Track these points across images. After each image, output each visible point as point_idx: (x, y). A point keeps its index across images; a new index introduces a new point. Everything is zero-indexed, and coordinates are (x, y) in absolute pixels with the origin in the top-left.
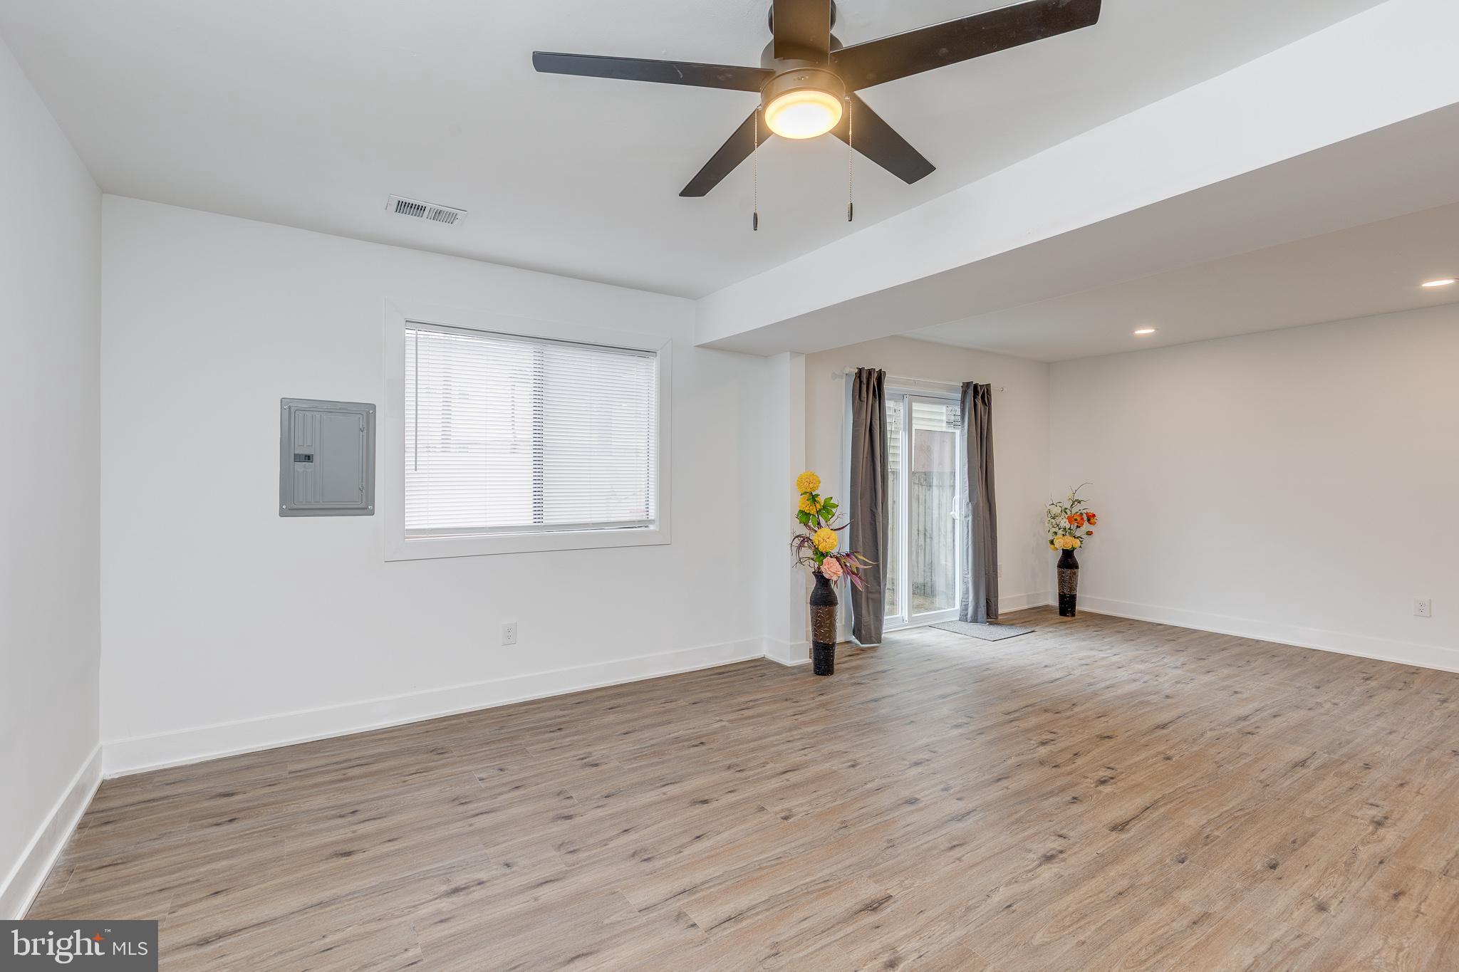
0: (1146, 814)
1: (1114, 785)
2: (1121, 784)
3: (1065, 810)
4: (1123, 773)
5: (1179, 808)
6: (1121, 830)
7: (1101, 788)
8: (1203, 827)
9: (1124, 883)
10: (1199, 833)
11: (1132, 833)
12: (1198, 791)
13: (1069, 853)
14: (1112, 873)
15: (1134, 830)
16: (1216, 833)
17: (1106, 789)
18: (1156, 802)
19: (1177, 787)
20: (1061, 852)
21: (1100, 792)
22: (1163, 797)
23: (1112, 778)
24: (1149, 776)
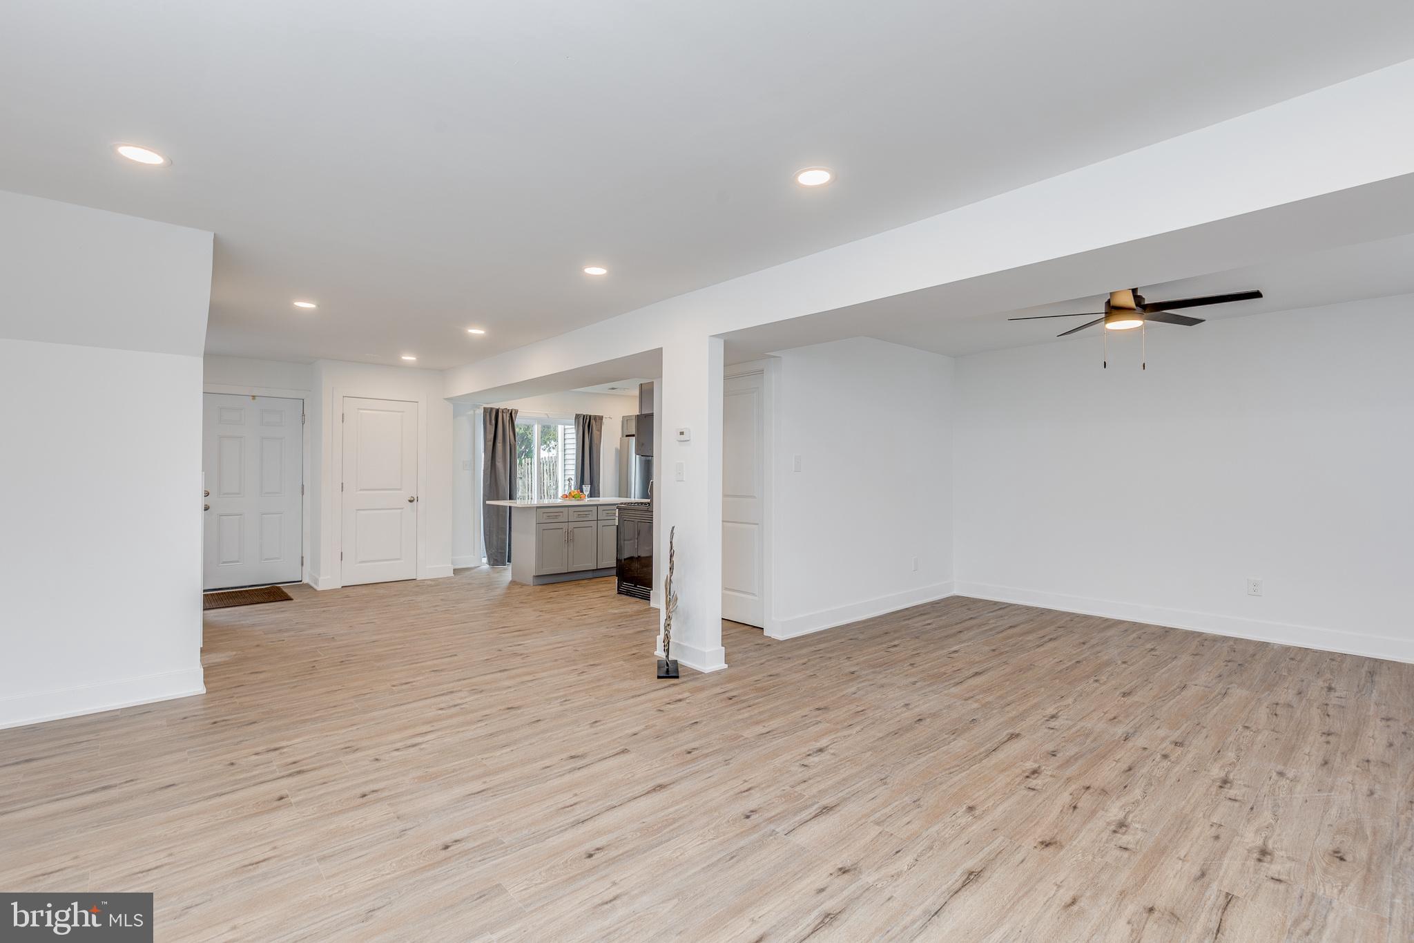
0: (996, 746)
1: (1024, 769)
2: (1018, 771)
3: (1058, 745)
4: (1019, 784)
5: (969, 751)
6: (1013, 734)
7: (1035, 766)
8: (954, 740)
9: (1007, 709)
10: (959, 735)
11: (1005, 733)
12: (949, 769)
13: (1042, 721)
14: (1014, 713)
15: (1004, 735)
16: (946, 736)
17: (1030, 765)
18: (987, 756)
19: (968, 772)
20: (1047, 720)
21: (1035, 761)
22: (981, 760)
23: (1027, 777)
24: (992, 782)
